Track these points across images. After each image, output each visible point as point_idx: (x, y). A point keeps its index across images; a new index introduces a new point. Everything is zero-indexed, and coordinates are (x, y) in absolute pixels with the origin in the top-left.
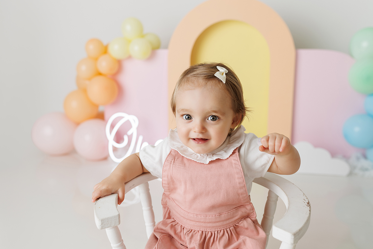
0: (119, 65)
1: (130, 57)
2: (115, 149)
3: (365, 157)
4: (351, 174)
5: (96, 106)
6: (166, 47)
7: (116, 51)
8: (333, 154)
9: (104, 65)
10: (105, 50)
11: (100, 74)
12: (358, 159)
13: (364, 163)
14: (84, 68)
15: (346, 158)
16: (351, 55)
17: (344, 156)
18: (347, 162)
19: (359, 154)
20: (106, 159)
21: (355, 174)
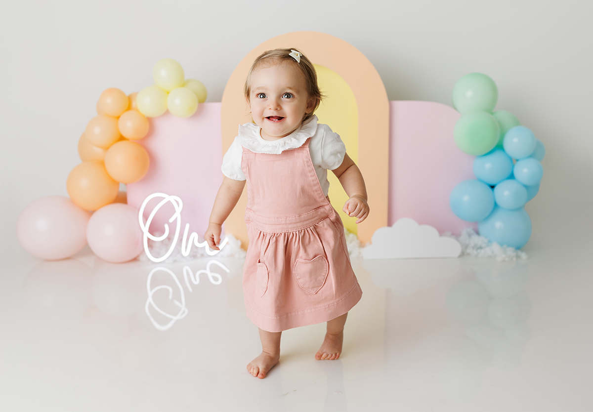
0: (150, 126)
1: (167, 113)
2: (150, 243)
3: (478, 233)
4: (463, 254)
5: (116, 183)
6: (218, 99)
7: (146, 104)
8: (441, 232)
9: (129, 125)
10: (129, 104)
11: (122, 138)
12: (470, 235)
13: (476, 240)
14: (97, 130)
15: (456, 235)
16: (455, 109)
17: (453, 234)
18: (457, 240)
19: (470, 230)
20: (135, 259)
21: (468, 254)
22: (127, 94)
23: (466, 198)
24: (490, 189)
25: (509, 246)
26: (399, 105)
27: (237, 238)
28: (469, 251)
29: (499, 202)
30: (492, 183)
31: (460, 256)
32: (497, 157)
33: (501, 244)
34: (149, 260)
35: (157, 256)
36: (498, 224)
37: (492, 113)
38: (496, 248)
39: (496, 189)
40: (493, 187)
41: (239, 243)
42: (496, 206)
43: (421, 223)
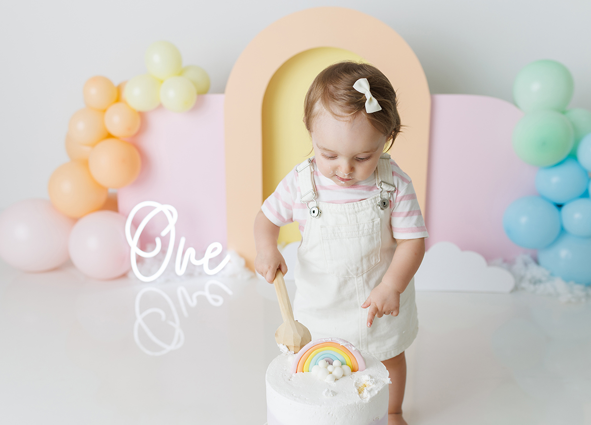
0: (142, 121)
1: (160, 107)
2: (139, 260)
3: (537, 261)
4: (516, 289)
5: (102, 188)
6: (221, 90)
8: (489, 258)
9: (116, 122)
10: (117, 95)
11: (110, 136)
12: (526, 264)
13: (534, 271)
14: (81, 126)
15: (508, 263)
16: (516, 104)
17: (505, 261)
18: (510, 270)
19: (527, 258)
20: (124, 276)
21: (523, 289)
22: (116, 83)
23: (524, 220)
24: (555, 209)
25: (578, 282)
26: (443, 100)
27: (241, 255)
28: (525, 284)
29: (567, 226)
30: (559, 202)
31: (512, 291)
32: (569, 170)
33: (567, 280)
34: (137, 279)
35: (148, 273)
36: (564, 252)
37: (563, 112)
38: (559, 285)
39: (564, 209)
40: (560, 206)
41: (243, 262)
42: (563, 231)
43: (464, 247)
